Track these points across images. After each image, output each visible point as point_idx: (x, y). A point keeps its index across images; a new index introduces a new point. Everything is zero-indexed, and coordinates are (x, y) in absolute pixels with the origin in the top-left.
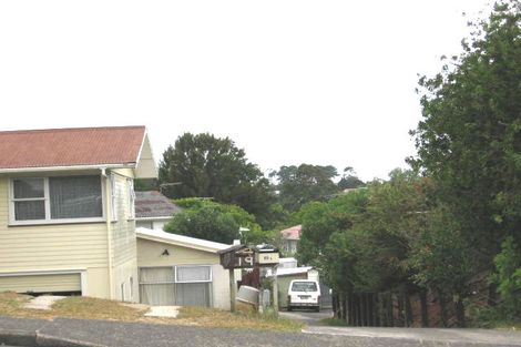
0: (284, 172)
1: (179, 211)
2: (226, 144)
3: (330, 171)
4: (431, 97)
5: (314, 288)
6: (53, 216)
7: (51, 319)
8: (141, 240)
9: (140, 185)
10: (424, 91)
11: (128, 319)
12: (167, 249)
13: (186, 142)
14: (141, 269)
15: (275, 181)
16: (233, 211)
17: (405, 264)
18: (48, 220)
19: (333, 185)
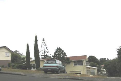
0: (101, 59)
1: (90, 64)
2: (94, 56)
3: (106, 59)
4: (118, 51)
5: (105, 72)
6: (78, 65)
7: (80, 77)
8: (87, 67)
9: (86, 61)
10: (118, 50)
11: (88, 76)
12: (90, 68)
13: (90, 56)
14: (87, 70)
15: (100, 60)
16: (96, 64)
17: (116, 69)
18: (77, 65)
19: (106, 60)
